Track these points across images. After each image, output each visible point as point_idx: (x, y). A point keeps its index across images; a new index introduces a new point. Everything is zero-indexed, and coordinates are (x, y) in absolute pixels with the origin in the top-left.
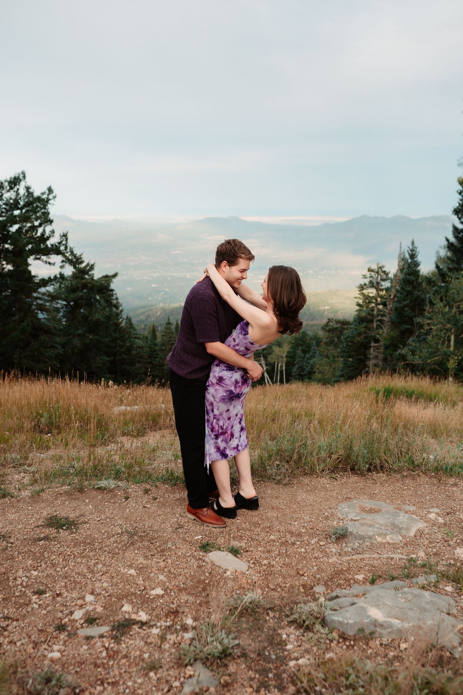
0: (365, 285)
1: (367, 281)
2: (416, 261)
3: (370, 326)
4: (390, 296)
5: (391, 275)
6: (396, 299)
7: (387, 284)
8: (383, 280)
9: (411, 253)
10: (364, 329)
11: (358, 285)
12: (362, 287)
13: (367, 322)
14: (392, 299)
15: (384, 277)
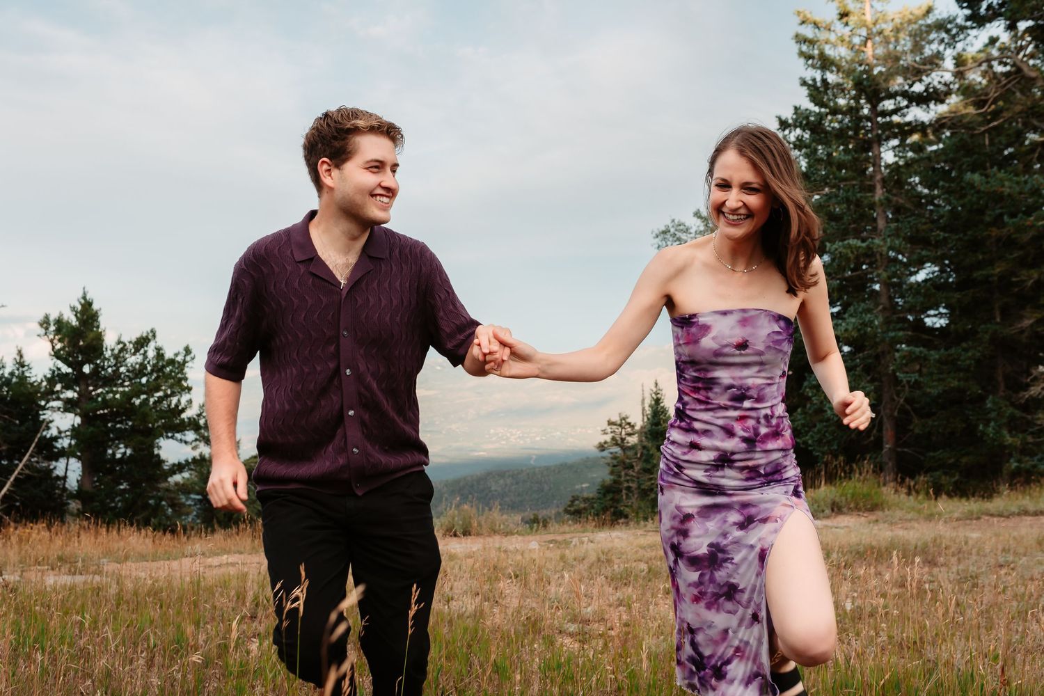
0: (606, 442)
1: (608, 438)
2: (663, 407)
3: (617, 497)
4: (636, 454)
5: (637, 428)
6: (644, 457)
7: (633, 440)
8: (629, 435)
9: (655, 397)
10: (611, 502)
11: (596, 443)
12: (603, 446)
13: (614, 492)
14: (640, 459)
15: (629, 430)
